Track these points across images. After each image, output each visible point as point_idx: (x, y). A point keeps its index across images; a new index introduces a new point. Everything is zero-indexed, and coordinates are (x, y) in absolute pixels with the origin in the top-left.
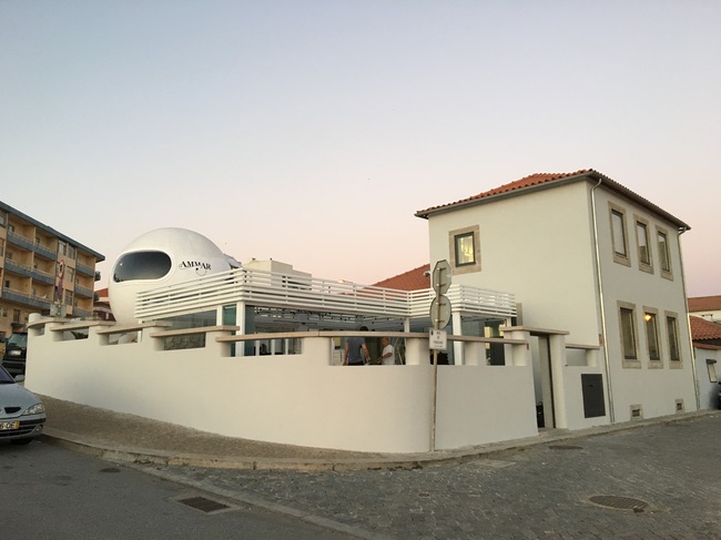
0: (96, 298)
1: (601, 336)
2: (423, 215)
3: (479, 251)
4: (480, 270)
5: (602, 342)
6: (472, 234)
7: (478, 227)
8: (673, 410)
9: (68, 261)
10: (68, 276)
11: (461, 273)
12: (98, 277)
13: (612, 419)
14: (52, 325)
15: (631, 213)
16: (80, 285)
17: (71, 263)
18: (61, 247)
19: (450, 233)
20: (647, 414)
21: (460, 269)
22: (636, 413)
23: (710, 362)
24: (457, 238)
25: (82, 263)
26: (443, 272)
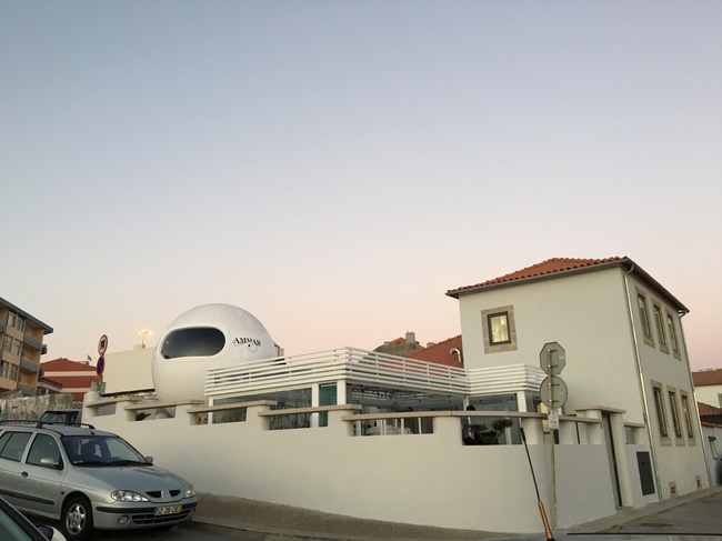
0: (41, 373)
1: (645, 414)
2: (454, 294)
3: (514, 331)
4: (515, 348)
5: (645, 420)
6: (505, 313)
7: (512, 307)
8: (695, 488)
9: (16, 333)
10: (14, 349)
11: (494, 351)
12: (44, 351)
13: (660, 497)
14: (126, 404)
15: (650, 297)
16: (25, 358)
17: (19, 335)
18: (11, 318)
19: (483, 312)
20: (681, 491)
21: (494, 347)
22: (673, 490)
23: (712, 439)
24: (489, 317)
25: (29, 334)
26: (554, 354)
